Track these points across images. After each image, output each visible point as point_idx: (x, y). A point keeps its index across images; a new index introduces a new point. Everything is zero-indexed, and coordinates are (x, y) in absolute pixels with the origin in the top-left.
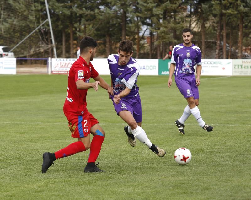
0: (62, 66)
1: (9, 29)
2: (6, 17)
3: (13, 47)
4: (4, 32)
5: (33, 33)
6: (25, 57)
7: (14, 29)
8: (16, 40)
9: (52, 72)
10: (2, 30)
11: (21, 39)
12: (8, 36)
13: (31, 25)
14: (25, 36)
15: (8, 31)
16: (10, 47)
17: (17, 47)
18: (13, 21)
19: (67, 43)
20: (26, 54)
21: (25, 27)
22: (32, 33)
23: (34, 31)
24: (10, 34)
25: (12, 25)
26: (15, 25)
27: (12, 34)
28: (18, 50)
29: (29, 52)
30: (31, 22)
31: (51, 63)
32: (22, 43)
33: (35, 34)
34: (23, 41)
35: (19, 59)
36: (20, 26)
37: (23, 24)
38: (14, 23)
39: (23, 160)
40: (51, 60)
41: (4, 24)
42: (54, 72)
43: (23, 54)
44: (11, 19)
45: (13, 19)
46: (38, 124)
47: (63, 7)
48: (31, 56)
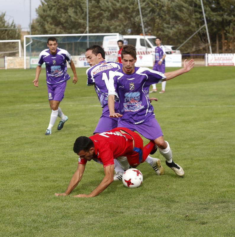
0: (216, 60)
1: (176, 33)
2: (174, 24)
4: (173, 35)
5: (194, 35)
6: (188, 53)
7: (180, 33)
8: (181, 41)
9: (208, 64)
10: (171, 33)
12: (176, 38)
13: (193, 30)
14: (188, 37)
15: (175, 34)
16: (177, 46)
17: (183, 46)
18: (179, 27)
19: (220, 42)
20: (189, 51)
21: (188, 31)
22: (193, 35)
23: (195, 34)
24: (177, 36)
25: (178, 29)
26: (181, 29)
27: (179, 36)
28: (183, 48)
29: (191, 50)
30: (193, 27)
31: (208, 58)
32: (186, 43)
33: (195, 36)
34: (186, 41)
35: (184, 55)
36: (184, 30)
37: (187, 28)
38: (180, 28)
39: (176, 139)
40: (208, 55)
41: (173, 29)
42: (210, 65)
43: (186, 51)
44: (178, 25)
45: (179, 25)
46: (193, 107)
47: (216, 15)
48: (194, 52)
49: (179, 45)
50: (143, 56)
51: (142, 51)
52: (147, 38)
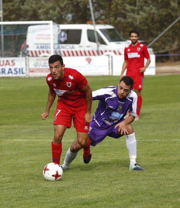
1: (146, 19)
2: (142, 4)
3: (151, 41)
4: (141, 23)
5: (176, 23)
6: (167, 53)
7: (153, 19)
8: (155, 32)
10: (138, 20)
11: (162, 31)
12: (146, 27)
13: (173, 14)
14: (166, 27)
15: (145, 21)
16: (148, 41)
17: (157, 41)
18: (151, 9)
20: (167, 48)
21: (166, 16)
22: (174, 23)
23: (177, 20)
24: (148, 25)
25: (150, 14)
26: (153, 14)
27: (150, 25)
28: (157, 44)
29: (171, 47)
30: (173, 9)
32: (163, 35)
33: (178, 24)
34: (163, 33)
35: (160, 55)
36: (159, 15)
37: (164, 12)
38: (152, 11)
39: (151, 194)
41: (141, 13)
43: (163, 49)
44: (149, 6)
45: (151, 6)
46: (176, 141)
48: (175, 51)
49: (150, 39)
50: (92, 57)
51: (90, 49)
52: (98, 28)
